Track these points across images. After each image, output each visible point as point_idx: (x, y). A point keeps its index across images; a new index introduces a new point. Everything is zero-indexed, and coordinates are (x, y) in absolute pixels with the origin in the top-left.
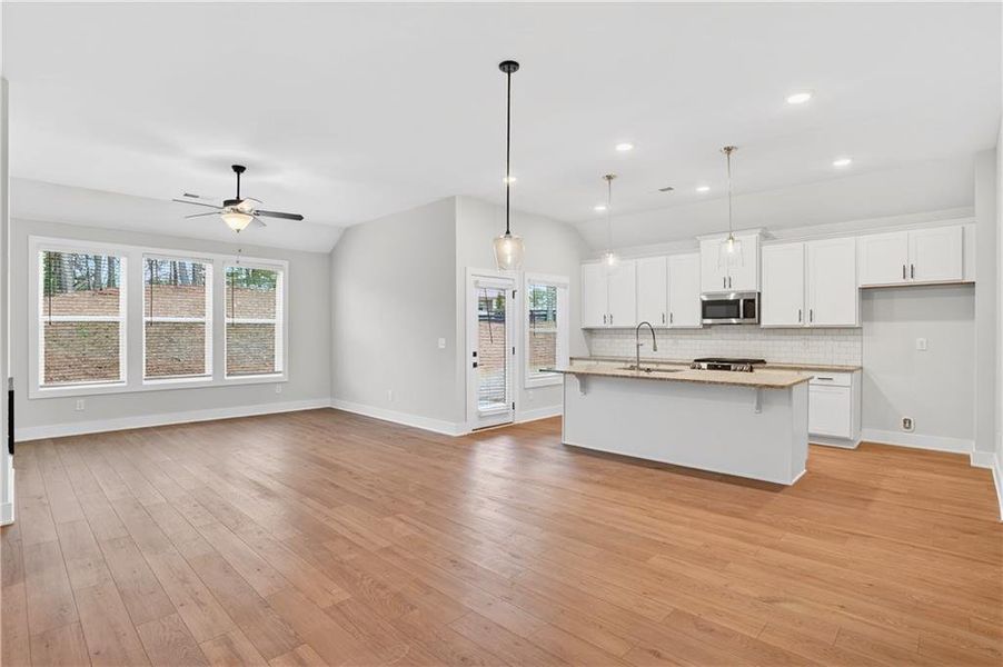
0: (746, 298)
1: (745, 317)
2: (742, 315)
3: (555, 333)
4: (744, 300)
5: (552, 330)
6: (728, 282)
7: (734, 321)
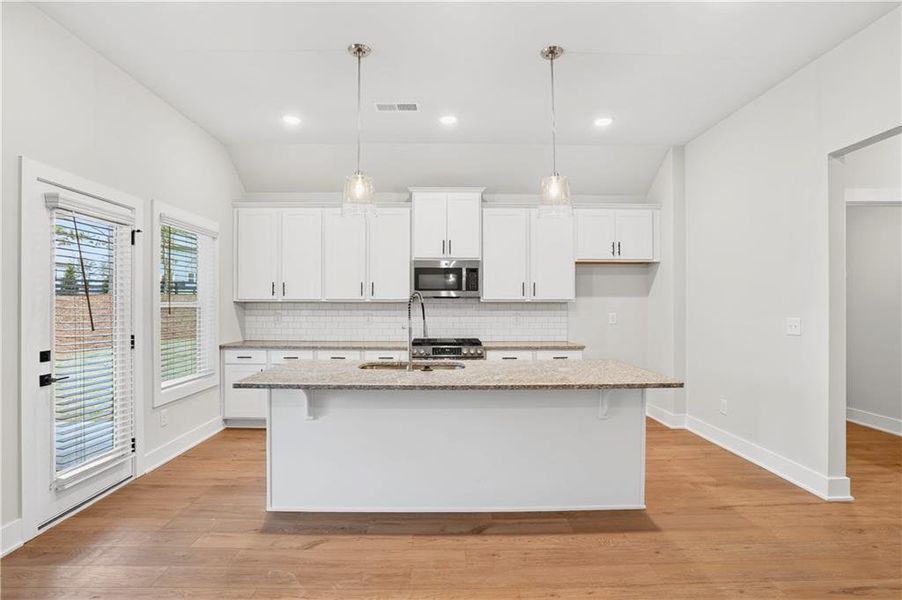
0: (467, 266)
1: (468, 289)
2: (464, 288)
3: (194, 309)
4: (467, 269)
5: (190, 305)
6: (446, 246)
7: (453, 294)
